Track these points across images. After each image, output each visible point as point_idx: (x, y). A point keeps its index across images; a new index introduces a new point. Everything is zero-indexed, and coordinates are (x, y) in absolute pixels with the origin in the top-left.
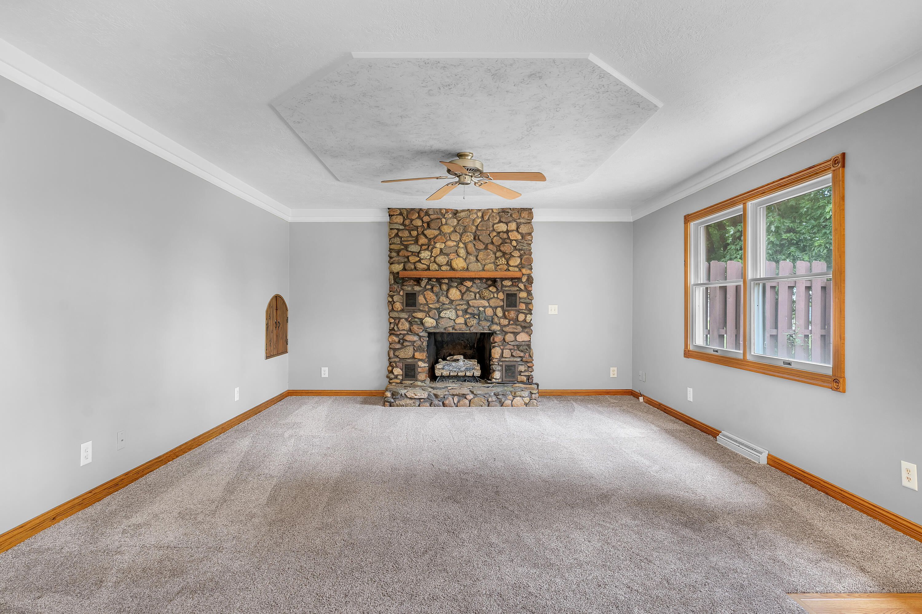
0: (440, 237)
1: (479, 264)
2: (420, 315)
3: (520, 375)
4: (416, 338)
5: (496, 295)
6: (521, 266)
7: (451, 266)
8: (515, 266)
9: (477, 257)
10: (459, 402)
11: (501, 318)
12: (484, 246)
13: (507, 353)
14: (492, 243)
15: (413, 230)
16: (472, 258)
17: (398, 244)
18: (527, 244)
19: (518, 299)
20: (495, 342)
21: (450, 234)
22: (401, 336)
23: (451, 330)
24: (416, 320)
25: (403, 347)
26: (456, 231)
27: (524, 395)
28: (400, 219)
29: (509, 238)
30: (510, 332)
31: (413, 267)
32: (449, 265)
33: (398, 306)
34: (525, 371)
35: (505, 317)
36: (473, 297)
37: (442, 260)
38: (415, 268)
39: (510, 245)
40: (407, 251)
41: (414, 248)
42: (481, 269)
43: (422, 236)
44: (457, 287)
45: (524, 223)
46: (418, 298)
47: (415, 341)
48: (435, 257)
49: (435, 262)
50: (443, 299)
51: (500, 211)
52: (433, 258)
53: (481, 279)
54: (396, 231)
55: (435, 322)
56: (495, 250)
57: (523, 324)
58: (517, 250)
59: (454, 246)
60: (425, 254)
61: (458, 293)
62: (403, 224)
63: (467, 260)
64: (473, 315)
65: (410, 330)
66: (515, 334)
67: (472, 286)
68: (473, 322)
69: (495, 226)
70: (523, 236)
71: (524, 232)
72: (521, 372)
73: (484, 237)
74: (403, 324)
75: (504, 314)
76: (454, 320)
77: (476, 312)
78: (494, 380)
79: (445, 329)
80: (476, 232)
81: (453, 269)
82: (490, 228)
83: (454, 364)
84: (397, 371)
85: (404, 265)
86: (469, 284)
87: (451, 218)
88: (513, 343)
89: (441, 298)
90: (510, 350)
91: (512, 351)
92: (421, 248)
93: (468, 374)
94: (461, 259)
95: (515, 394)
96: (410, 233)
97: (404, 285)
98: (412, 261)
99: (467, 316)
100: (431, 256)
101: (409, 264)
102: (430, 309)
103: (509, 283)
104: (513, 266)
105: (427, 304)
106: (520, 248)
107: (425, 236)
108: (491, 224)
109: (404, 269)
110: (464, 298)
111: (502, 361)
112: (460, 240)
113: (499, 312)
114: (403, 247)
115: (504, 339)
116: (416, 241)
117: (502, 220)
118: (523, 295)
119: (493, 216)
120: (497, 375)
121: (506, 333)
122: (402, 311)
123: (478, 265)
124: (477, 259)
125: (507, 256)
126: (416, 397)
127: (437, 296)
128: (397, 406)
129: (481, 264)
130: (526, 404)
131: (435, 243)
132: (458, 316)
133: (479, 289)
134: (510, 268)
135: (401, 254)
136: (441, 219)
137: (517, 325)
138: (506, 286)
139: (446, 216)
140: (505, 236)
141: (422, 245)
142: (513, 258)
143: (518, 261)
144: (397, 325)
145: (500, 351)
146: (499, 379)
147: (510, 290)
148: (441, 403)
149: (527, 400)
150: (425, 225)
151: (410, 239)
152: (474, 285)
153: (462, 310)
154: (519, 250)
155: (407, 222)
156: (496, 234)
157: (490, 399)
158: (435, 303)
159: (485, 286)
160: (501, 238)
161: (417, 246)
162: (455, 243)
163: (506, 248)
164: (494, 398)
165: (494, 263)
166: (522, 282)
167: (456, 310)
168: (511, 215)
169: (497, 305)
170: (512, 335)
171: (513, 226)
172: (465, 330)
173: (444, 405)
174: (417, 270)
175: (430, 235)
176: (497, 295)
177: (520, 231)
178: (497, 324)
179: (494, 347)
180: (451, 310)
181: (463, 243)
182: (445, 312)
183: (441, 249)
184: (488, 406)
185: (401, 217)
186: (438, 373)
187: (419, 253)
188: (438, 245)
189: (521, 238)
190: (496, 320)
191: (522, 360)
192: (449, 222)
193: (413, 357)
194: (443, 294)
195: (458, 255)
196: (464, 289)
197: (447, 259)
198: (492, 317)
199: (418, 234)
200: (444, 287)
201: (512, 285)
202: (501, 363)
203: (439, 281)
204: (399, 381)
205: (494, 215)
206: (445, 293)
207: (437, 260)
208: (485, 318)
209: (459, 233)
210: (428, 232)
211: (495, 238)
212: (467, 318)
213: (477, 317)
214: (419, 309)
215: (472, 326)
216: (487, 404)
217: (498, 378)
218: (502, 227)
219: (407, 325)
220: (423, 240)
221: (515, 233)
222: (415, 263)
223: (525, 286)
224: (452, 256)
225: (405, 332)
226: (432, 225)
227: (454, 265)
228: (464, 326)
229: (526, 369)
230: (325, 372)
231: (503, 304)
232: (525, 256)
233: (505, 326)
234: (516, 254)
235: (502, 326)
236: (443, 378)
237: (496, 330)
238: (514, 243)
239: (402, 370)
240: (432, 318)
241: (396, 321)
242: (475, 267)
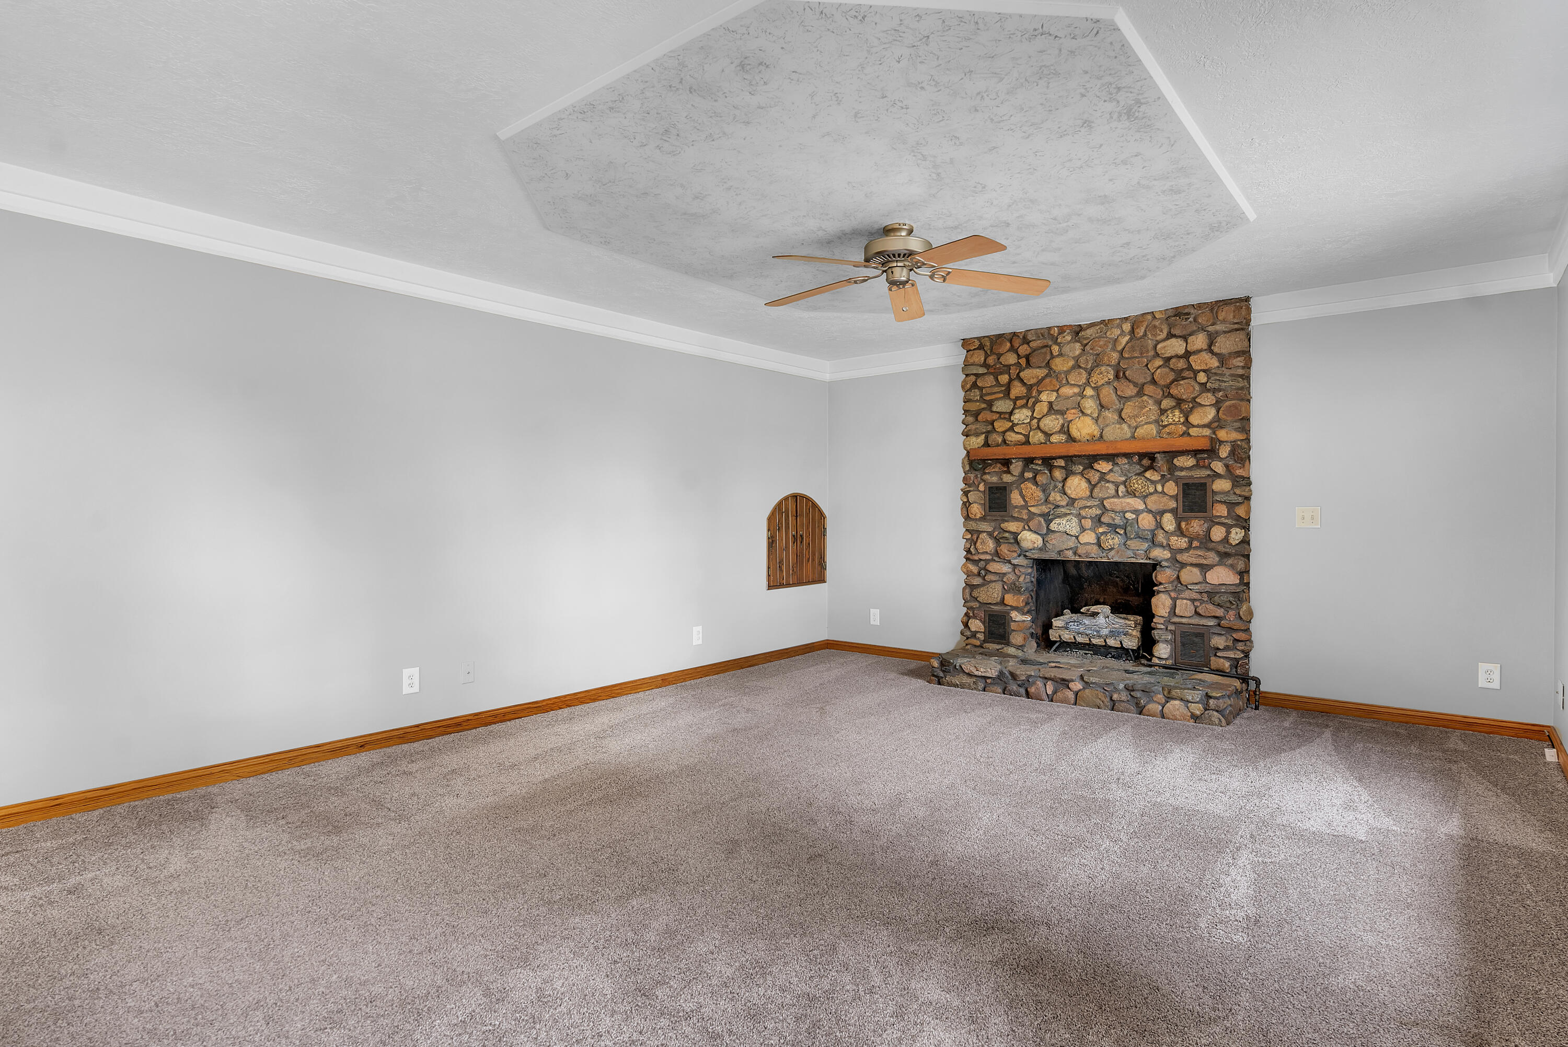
0: (1048, 380)
1: (1125, 426)
2: (1012, 526)
3: (1215, 655)
4: (1006, 568)
5: (1159, 488)
6: (1216, 424)
7: (1068, 433)
8: (1204, 426)
9: (1120, 412)
10: (1055, 692)
11: (1172, 534)
12: (1135, 390)
13: (1185, 608)
14: (1154, 382)
15: (1001, 373)
16: (1111, 416)
17: (977, 401)
18: (1232, 375)
19: (1209, 494)
20: (1161, 584)
21: (1068, 372)
22: (982, 564)
23: (1070, 556)
24: (1007, 535)
25: (985, 583)
26: (1080, 367)
27: (1190, 698)
28: (979, 357)
29: (1190, 367)
30: (1192, 565)
31: (1000, 440)
32: (1064, 433)
33: (977, 510)
34: (1227, 648)
35: (1180, 532)
36: (1112, 491)
37: (1052, 423)
38: (1004, 441)
39: (1193, 383)
40: (992, 412)
41: (1002, 406)
42: (1129, 435)
43: (1017, 383)
44: (1082, 474)
45: (1225, 332)
46: (1009, 497)
47: (1005, 574)
48: (1039, 420)
49: (1038, 428)
50: (1056, 497)
51: (1170, 314)
52: (1035, 421)
53: (1127, 455)
54: (973, 378)
55: (1040, 539)
56: (1159, 397)
57: (1221, 548)
58: (1208, 391)
59: (1075, 394)
60: (1022, 415)
61: (1084, 485)
62: (985, 365)
63: (1100, 420)
64: (1113, 528)
65: (997, 554)
66: (1204, 568)
67: (1111, 471)
68: (1114, 541)
69: (1159, 346)
70: (1222, 359)
71: (1224, 351)
72: (1218, 649)
73: (1135, 372)
74: (983, 543)
75: (1179, 527)
76: (1077, 537)
77: (1118, 521)
78: (1155, 661)
79: (1059, 552)
80: (1119, 363)
81: (1071, 439)
82: (1148, 351)
83: (1087, 621)
84: (976, 625)
85: (986, 438)
86: (1104, 466)
87: (1069, 342)
88: (1197, 587)
89: (1053, 494)
90: (1193, 601)
91: (1197, 603)
92: (1015, 404)
93: (1111, 642)
94: (1088, 420)
95: (1169, 692)
96: (997, 380)
97: (985, 473)
98: (1000, 430)
99: (1101, 530)
100: (1032, 418)
101: (994, 436)
102: (1032, 515)
103: (1189, 462)
104: (1198, 426)
105: (1026, 507)
106: (1216, 386)
107: (1022, 381)
108: (1150, 343)
109: (986, 444)
110: (1094, 494)
111: (1174, 623)
112: (1088, 383)
113: (1169, 522)
114: (984, 406)
115: (1178, 577)
116: (1007, 393)
117: (1173, 332)
118: (1222, 485)
119: (1155, 327)
120: (1163, 651)
121: (1183, 565)
122: (983, 519)
123: (1122, 429)
124: (1120, 417)
125: (1185, 406)
126: (976, 673)
127: (1044, 491)
128: (949, 685)
129: (1129, 426)
130: (1195, 718)
131: (1040, 392)
132: (1083, 530)
133: (1126, 475)
134: (1193, 431)
135: (980, 418)
136: (1050, 347)
137: (1209, 550)
138: (1182, 469)
139: (1059, 340)
140: (1181, 364)
141: (1017, 398)
142: (1200, 409)
143: (1211, 414)
144: (975, 544)
145: (1169, 602)
146: (1166, 659)
147: (1192, 477)
148: (1022, 691)
149: (1197, 709)
150: (1023, 362)
151: (996, 389)
152: (1116, 468)
153: (1091, 518)
154: (1214, 391)
155: (991, 360)
156: (1161, 363)
157: (1115, 697)
158: (1042, 504)
159: (1138, 468)
160: (1172, 370)
161: (1008, 401)
162: (1076, 390)
163: (1183, 390)
164: (1124, 696)
165: (1157, 421)
166: (1221, 459)
167: (1080, 517)
168: (1195, 320)
169: (1161, 507)
170: (1196, 571)
171: (1199, 341)
172: (1095, 555)
173: (1028, 695)
174: (1008, 445)
175: (1029, 380)
176: (1163, 486)
177: (1216, 349)
178: (1162, 546)
179: (1159, 592)
180: (1069, 517)
181: (1093, 388)
182: (1057, 521)
183: (1050, 403)
184: (1112, 710)
185: (982, 353)
186: (1053, 635)
187: (1011, 413)
188: (1044, 397)
189: (1216, 364)
190: (1161, 537)
191: (1219, 625)
192: (1066, 349)
193: (1002, 602)
194: (1055, 487)
195: (1083, 412)
196: (1095, 477)
197: (1061, 421)
198: (1153, 531)
199: (1011, 380)
200: (1058, 474)
201: (1197, 466)
202: (1171, 627)
203: (1048, 462)
204: (978, 643)
205: (1157, 323)
206: (1060, 485)
207: (1042, 425)
208: (1137, 534)
209: (1085, 369)
210: (1027, 374)
211: (1159, 371)
212: (1102, 534)
213: (1122, 532)
214: (1012, 516)
215: (1112, 549)
216: (1109, 704)
217: (1164, 656)
218: (1176, 347)
219: (990, 545)
220: (1018, 390)
221: (1206, 356)
222: (1004, 432)
223: (1227, 466)
224: (1069, 416)
225: (988, 557)
226: (1033, 360)
227: (1075, 433)
228: (1096, 547)
229: (1230, 643)
230: (875, 617)
231: (1175, 505)
232: (1228, 403)
233: (1181, 551)
234: (1207, 399)
235: (1175, 552)
236: (1065, 646)
237: (1159, 559)
238: (1202, 377)
239: (984, 623)
240: (1035, 532)
241: (973, 536)
242: (1117, 433)
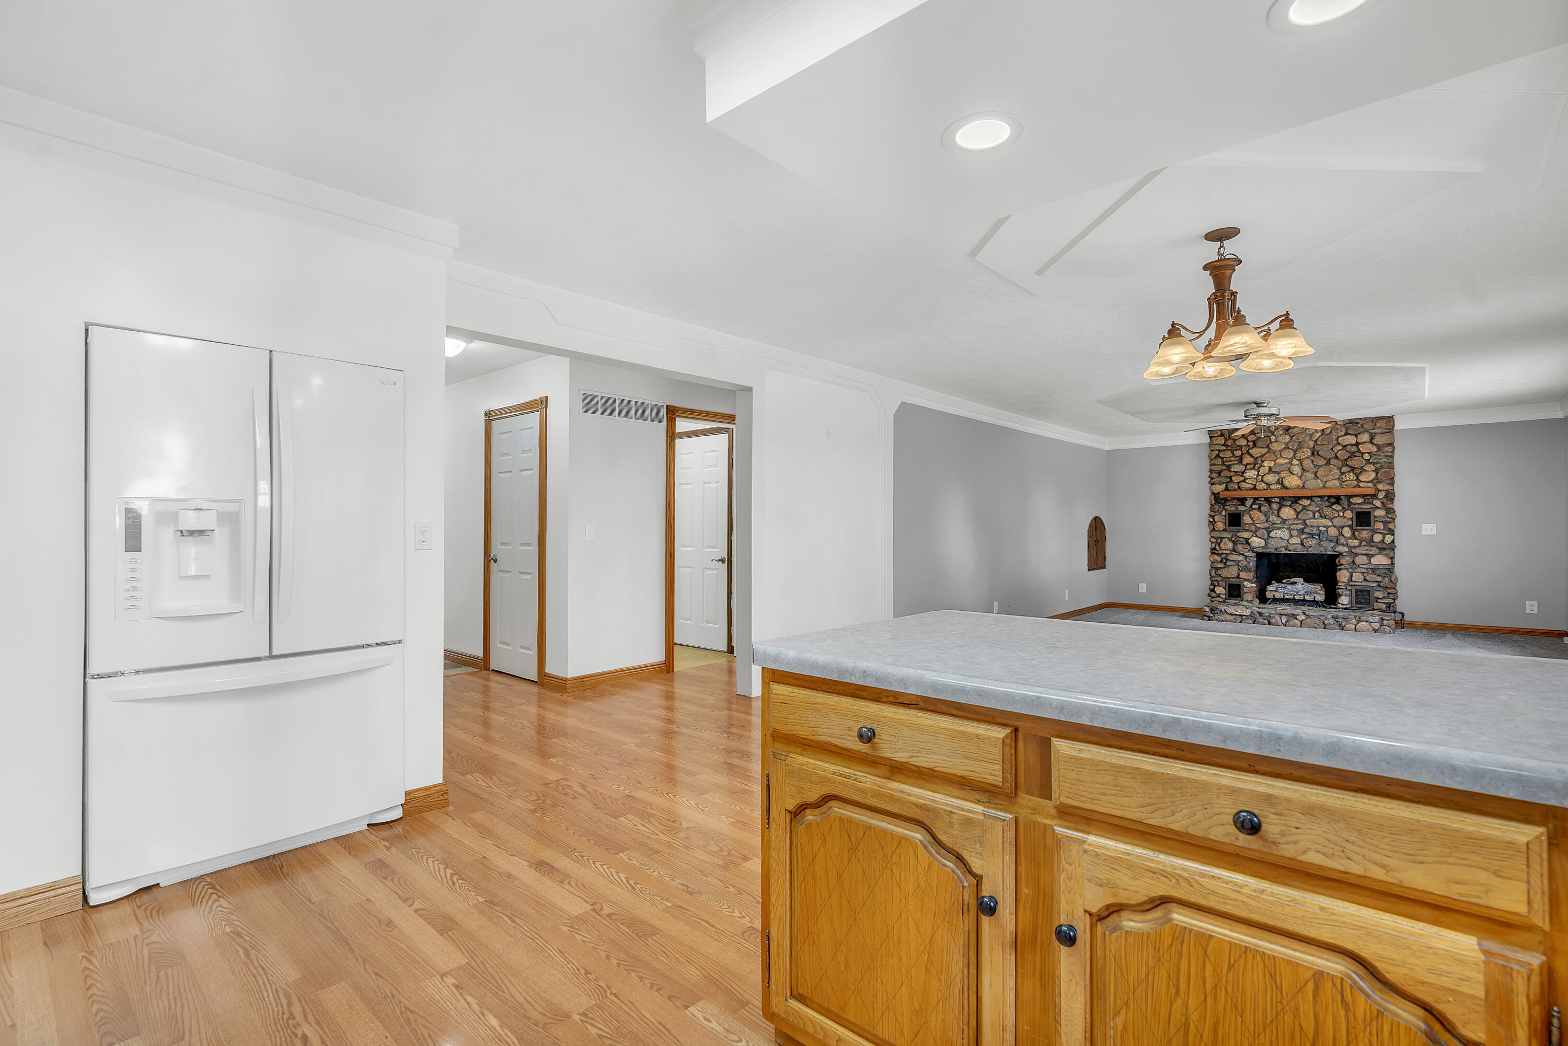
0: (1268, 455)
1: (1319, 481)
2: (1245, 535)
3: (1377, 602)
4: (1241, 558)
5: (1341, 514)
6: (1376, 481)
7: (1282, 484)
8: (1368, 482)
9: (1315, 474)
10: (1287, 622)
11: (1349, 538)
12: (1325, 462)
13: (1358, 577)
14: (1336, 458)
15: (1236, 450)
16: (1310, 475)
17: (1220, 465)
18: (1385, 456)
19: (1372, 518)
20: (1342, 565)
21: (1281, 451)
22: (1224, 556)
23: (1283, 551)
24: (1241, 539)
25: (1226, 566)
26: (1288, 448)
27: (1372, 621)
28: (1221, 440)
29: (1359, 451)
30: (1362, 554)
31: (1237, 487)
32: (1280, 484)
33: (1220, 526)
34: (1384, 598)
35: (1354, 537)
36: (1311, 514)
37: (1271, 478)
38: (1239, 488)
39: (1361, 459)
40: (1230, 471)
41: (1238, 468)
42: (1321, 486)
43: (1247, 456)
44: (1290, 506)
45: (1381, 433)
46: (1243, 518)
47: (1239, 561)
48: (1263, 476)
49: (1262, 480)
50: (1273, 518)
51: (1346, 422)
52: (1260, 477)
53: (1321, 497)
54: (1217, 452)
55: (1264, 542)
56: (1340, 465)
57: (1380, 545)
58: (1371, 463)
59: (1286, 463)
60: (1251, 474)
61: (1292, 512)
62: (1225, 445)
63: (1303, 477)
64: (1312, 535)
65: (1234, 550)
66: (1370, 556)
67: (1310, 504)
68: (1312, 542)
69: (1340, 439)
70: (1379, 447)
71: (1380, 443)
72: (1379, 598)
73: (1325, 452)
74: (1225, 544)
75: (1353, 534)
76: (1288, 540)
77: (1315, 531)
78: (1339, 605)
79: (1276, 549)
80: (1314, 447)
81: (1284, 487)
82: (1332, 441)
83: (1290, 587)
84: (1220, 590)
85: (1226, 485)
86: (1305, 502)
87: (1281, 435)
88: (1365, 566)
89: (1271, 517)
90: (1363, 573)
91: (1365, 575)
92: (1246, 467)
93: (1307, 598)
94: (1295, 477)
95: (1360, 618)
96: (1233, 453)
97: (1226, 505)
98: (1236, 481)
99: (1304, 537)
100: (1258, 475)
101: (1232, 484)
102: (1257, 529)
103: (1361, 500)
104: (1365, 482)
105: (1254, 524)
106: (1376, 461)
107: (1251, 455)
108: (1334, 438)
109: (1227, 489)
110: (1299, 517)
111: (1351, 585)
112: (1294, 457)
113: (1347, 532)
114: (1225, 468)
115: (1353, 561)
116: (1240, 461)
117: (1349, 432)
118: (1380, 513)
119: (1337, 429)
120: (1344, 600)
121: (1357, 555)
122: (1225, 530)
123: (1317, 483)
124: (1316, 476)
125: (1357, 471)
126: (1237, 613)
127: (1265, 515)
128: (1216, 620)
129: (1322, 481)
130: (1375, 631)
131: (1263, 462)
132: (1292, 536)
133: (1319, 507)
134: (1361, 484)
135: (1222, 474)
136: (1270, 437)
137: (1372, 546)
138: (1355, 504)
139: (1275, 433)
140: (1354, 449)
141: (1247, 464)
142: (1366, 473)
143: (1373, 475)
144: (1219, 545)
145: (1348, 574)
146: (1346, 605)
147: (1362, 508)
148: (1266, 622)
149: (1376, 626)
150: (1251, 444)
151: (1233, 459)
152: (1313, 503)
153: (1297, 530)
154: (1374, 464)
155: (1229, 443)
156: (1341, 448)
157: (1326, 622)
158: (1264, 523)
159: (1327, 504)
160: (1348, 452)
161: (1241, 466)
162: (1287, 461)
163: (1355, 462)
164: (1332, 621)
165: (1339, 479)
166: (1379, 499)
167: (1290, 530)
168: (1362, 426)
169: (1343, 524)
170: (1364, 557)
171: (1365, 437)
172: (1300, 550)
173: (1270, 623)
174: (1242, 490)
175: (1256, 455)
176: (1343, 513)
177: (1375, 442)
178: (1343, 545)
179: (1340, 569)
180: (1282, 530)
181: (1298, 460)
182: (1275, 531)
183: (1270, 468)
184: (1325, 628)
185: (1223, 438)
186: (1269, 595)
187: (1243, 473)
188: (1266, 464)
189: (1376, 450)
190: (1342, 540)
191: (1379, 585)
192: (1280, 438)
193: (1238, 576)
194: (1273, 513)
195: (1291, 473)
196: (1299, 508)
197: (1278, 478)
198: (1337, 537)
199: (1242, 454)
200: (1275, 506)
201: (1364, 502)
202: (1349, 588)
203: (1268, 500)
204: (1222, 600)
205: (1339, 427)
206: (1276, 512)
207: (1265, 479)
208: (1327, 538)
209: (1292, 450)
210: (1255, 452)
211: (1340, 452)
212: (1304, 538)
213: (1317, 537)
214: (1244, 529)
215: (1311, 547)
216: (1323, 626)
217: (1345, 603)
218: (1351, 440)
219: (1230, 545)
220: (1247, 459)
221: (1369, 445)
222: (1238, 483)
223: (1383, 503)
224: (1283, 475)
225: (1229, 552)
226: (1258, 444)
227: (1286, 483)
228: (1300, 546)
229: (1386, 595)
230: (1143, 588)
231: (1351, 523)
232: (1383, 470)
233: (1355, 547)
234: (1370, 468)
235: (1351, 548)
236: (1275, 600)
237: (1341, 552)
238: (1367, 456)
239: (1225, 589)
240: (1260, 538)
241: (1218, 541)
242: (1314, 485)
